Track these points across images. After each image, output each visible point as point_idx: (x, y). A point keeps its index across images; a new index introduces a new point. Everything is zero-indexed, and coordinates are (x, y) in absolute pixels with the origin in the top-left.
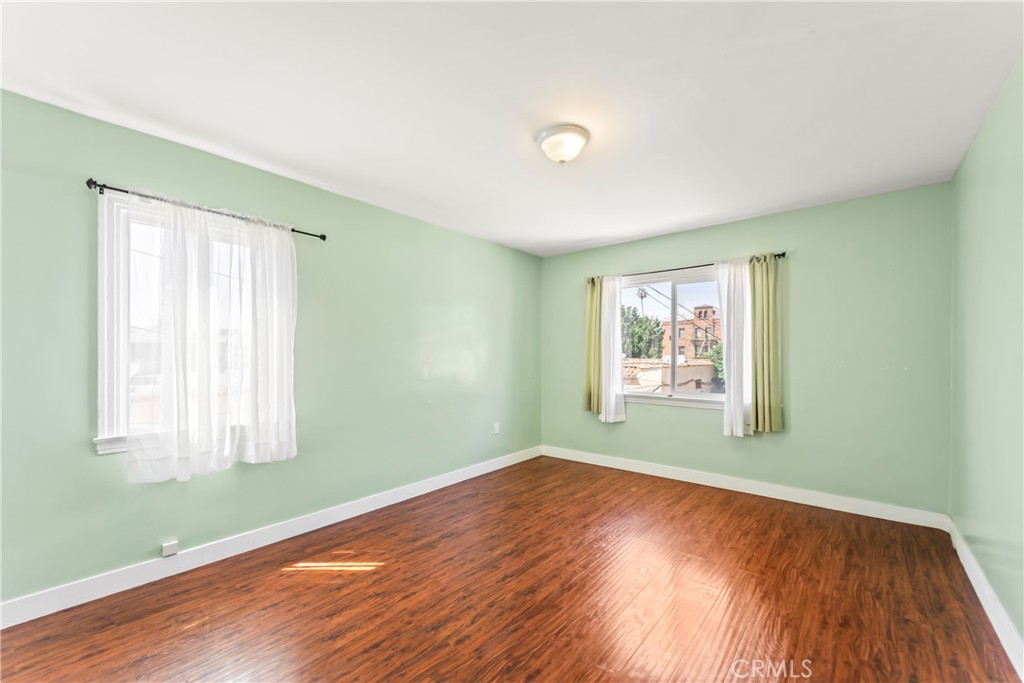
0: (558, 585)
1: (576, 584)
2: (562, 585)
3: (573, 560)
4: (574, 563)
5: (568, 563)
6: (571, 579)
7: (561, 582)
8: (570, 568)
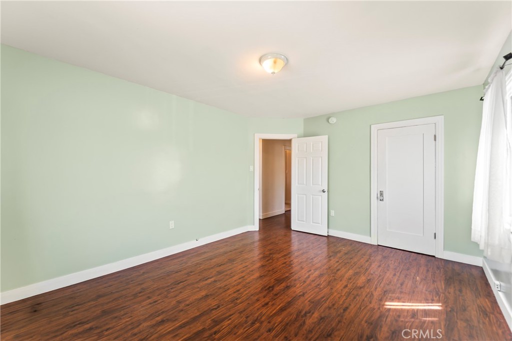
0: (275, 290)
1: (266, 290)
2: (273, 289)
3: (263, 306)
4: (263, 303)
5: (267, 304)
6: (268, 293)
7: (273, 292)
8: (267, 300)
